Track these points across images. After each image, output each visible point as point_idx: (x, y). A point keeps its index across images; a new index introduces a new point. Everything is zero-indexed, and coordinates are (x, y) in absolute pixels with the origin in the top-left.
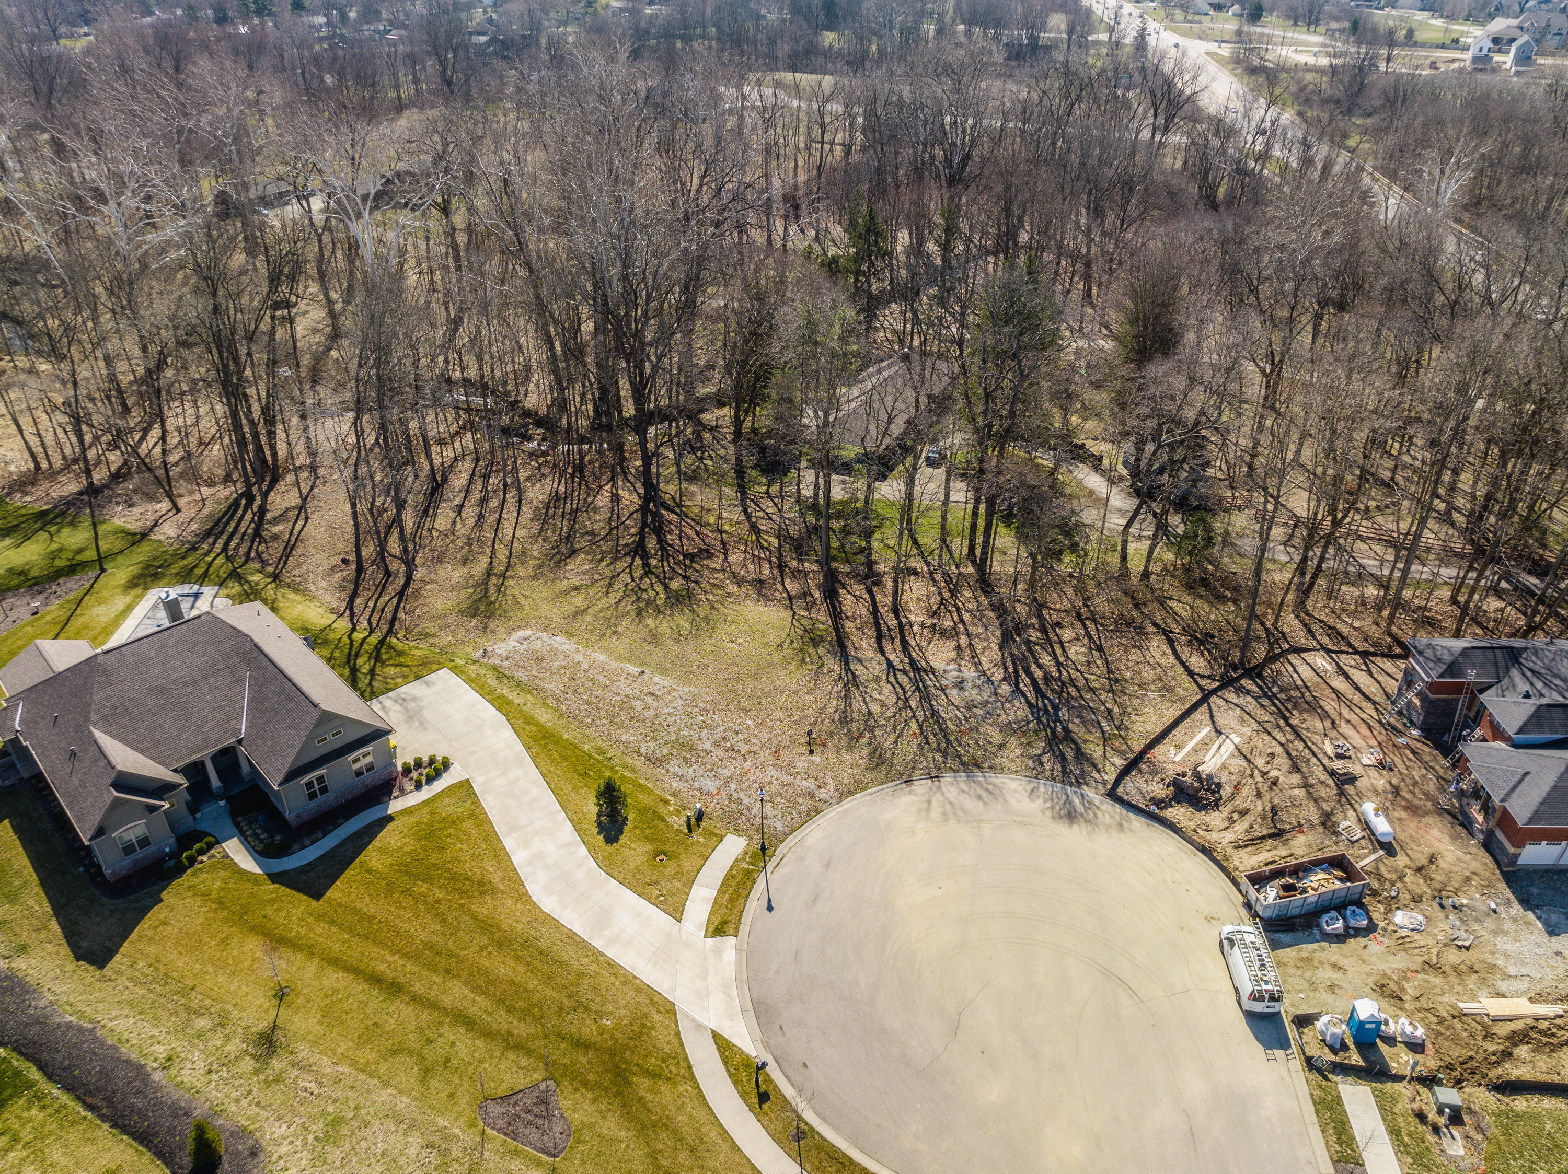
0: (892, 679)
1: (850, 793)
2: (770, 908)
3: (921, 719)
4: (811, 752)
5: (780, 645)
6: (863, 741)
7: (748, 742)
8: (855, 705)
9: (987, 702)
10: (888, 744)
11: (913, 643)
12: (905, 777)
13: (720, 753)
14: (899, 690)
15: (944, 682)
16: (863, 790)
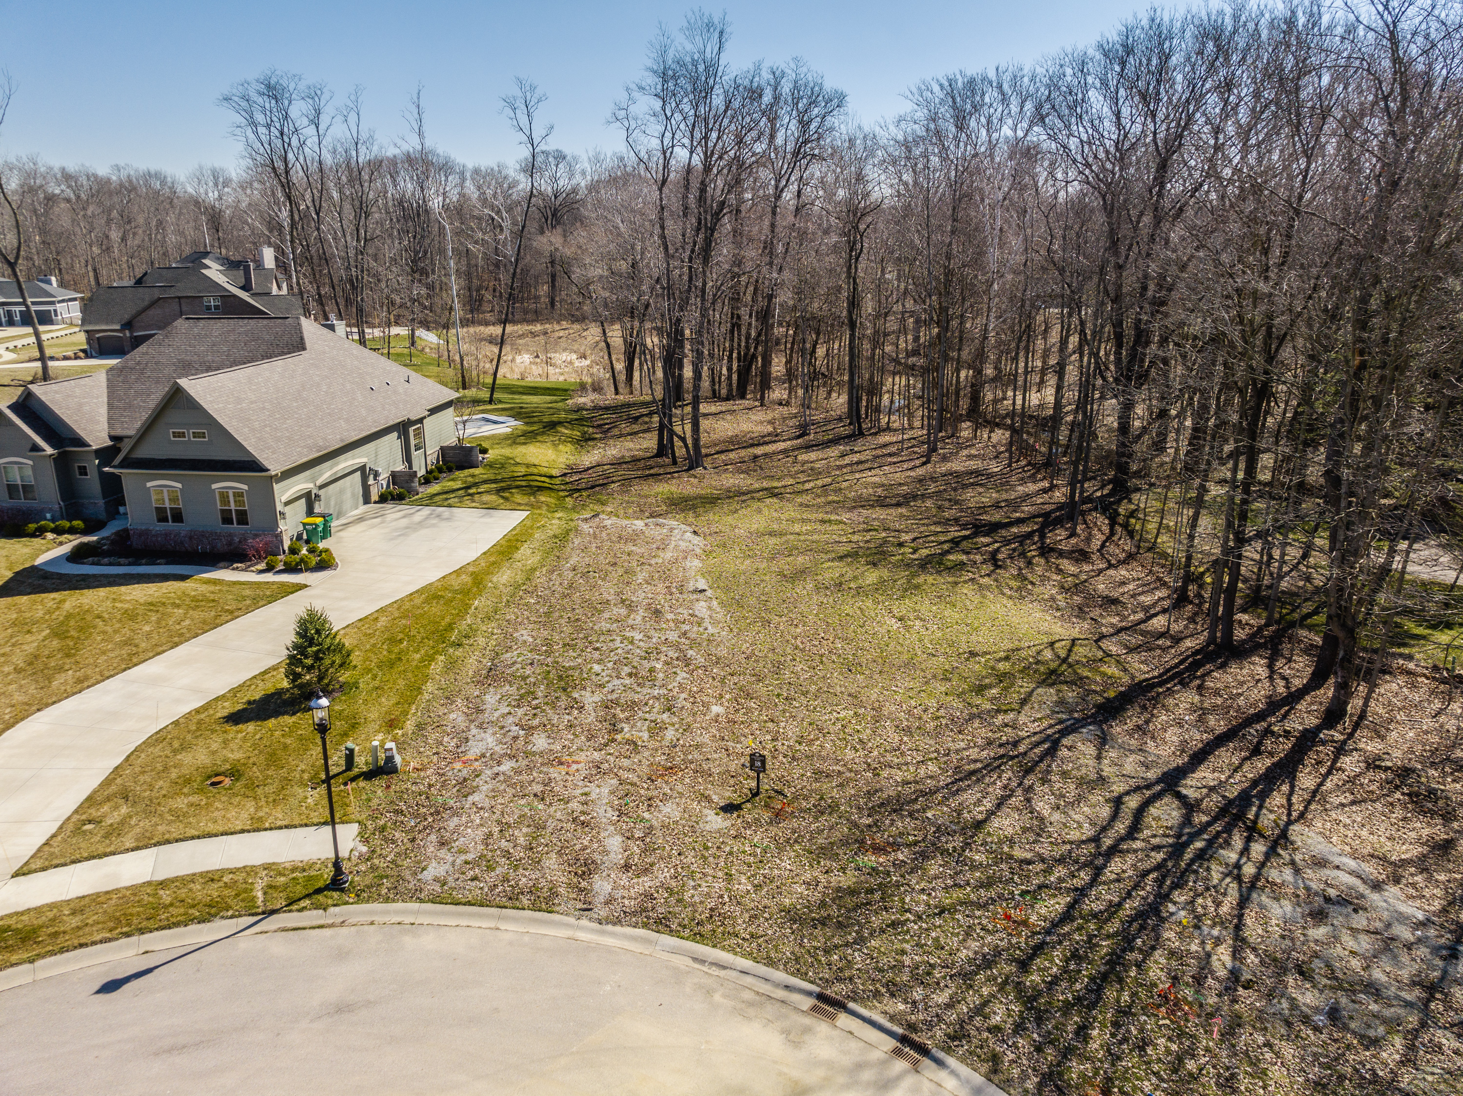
0: (1133, 802)
1: (662, 924)
2: (110, 987)
3: (1092, 905)
4: (729, 808)
5: (973, 654)
6: (870, 860)
7: (657, 729)
8: (969, 796)
9: (1374, 990)
10: (919, 902)
11: (1306, 780)
12: (837, 990)
13: (590, 718)
14: (1121, 827)
15: (1276, 874)
16: (699, 937)
